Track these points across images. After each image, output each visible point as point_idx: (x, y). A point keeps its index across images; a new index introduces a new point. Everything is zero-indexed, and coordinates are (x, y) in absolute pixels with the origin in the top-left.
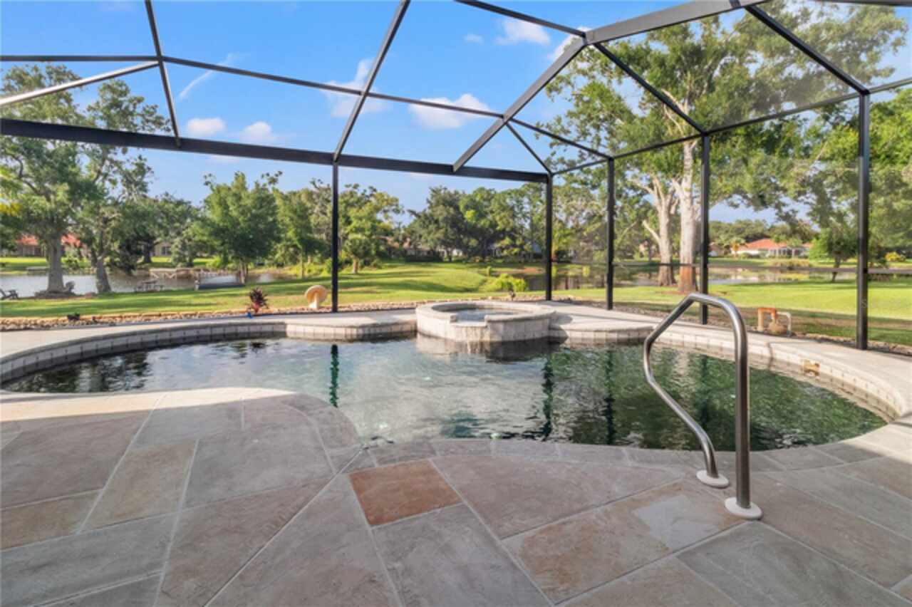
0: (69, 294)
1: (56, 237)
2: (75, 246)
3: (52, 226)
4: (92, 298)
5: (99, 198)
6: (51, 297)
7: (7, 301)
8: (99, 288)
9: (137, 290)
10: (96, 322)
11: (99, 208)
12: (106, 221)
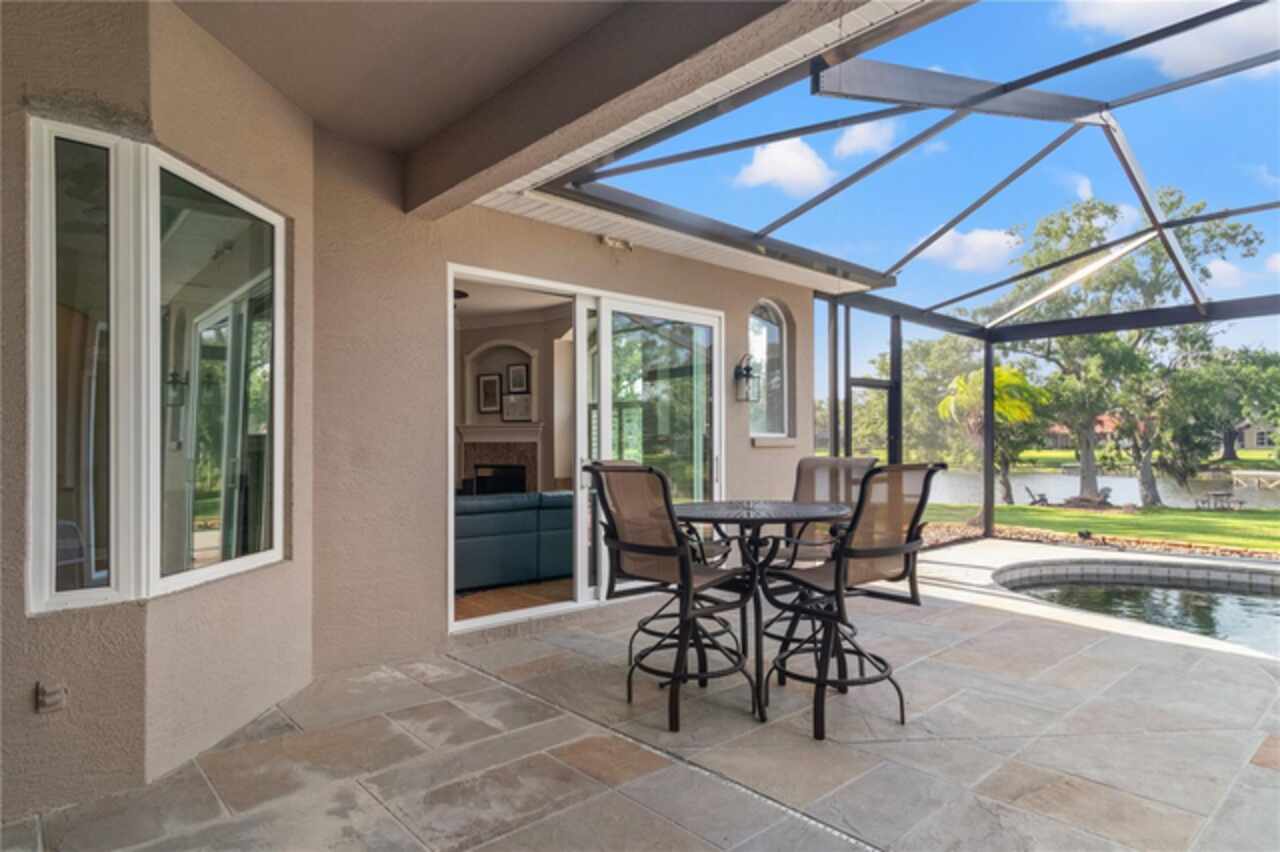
0: (1104, 504)
1: (1088, 426)
2: (1112, 437)
3: (1084, 411)
4: (1132, 513)
5: (1140, 370)
6: (1083, 507)
7: (1037, 507)
8: (1144, 498)
9: (1201, 505)
10: (1105, 544)
11: (1140, 382)
12: (1151, 401)
